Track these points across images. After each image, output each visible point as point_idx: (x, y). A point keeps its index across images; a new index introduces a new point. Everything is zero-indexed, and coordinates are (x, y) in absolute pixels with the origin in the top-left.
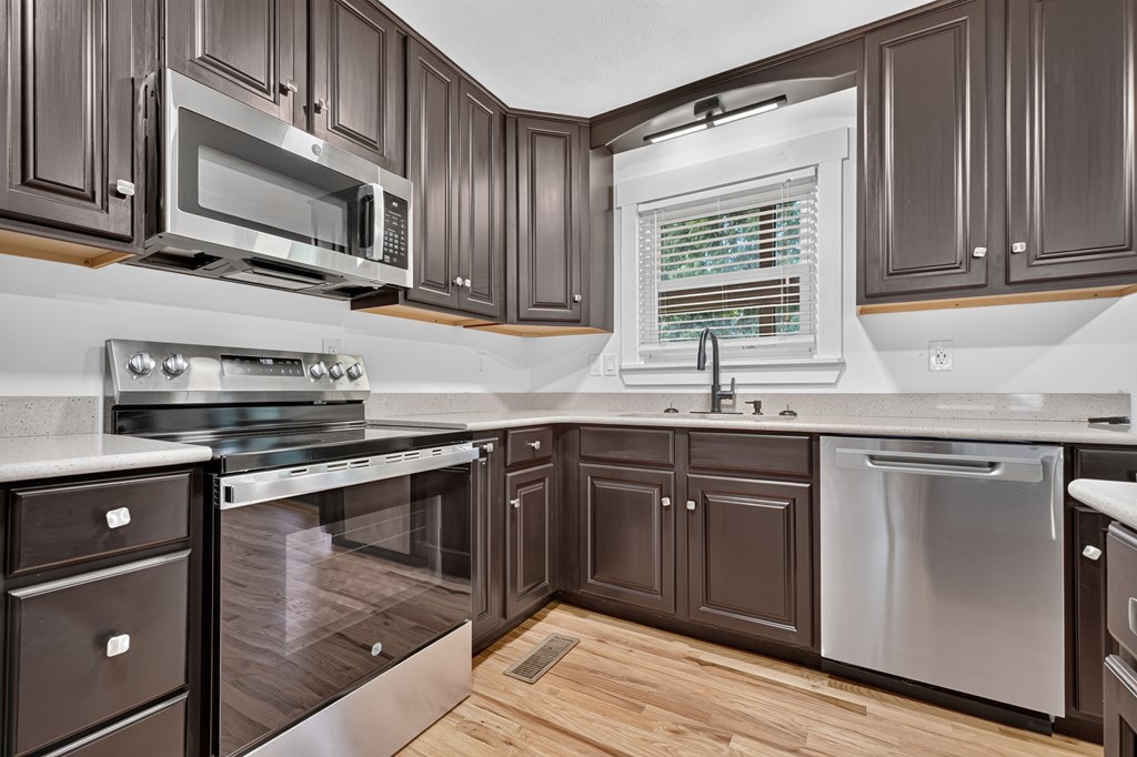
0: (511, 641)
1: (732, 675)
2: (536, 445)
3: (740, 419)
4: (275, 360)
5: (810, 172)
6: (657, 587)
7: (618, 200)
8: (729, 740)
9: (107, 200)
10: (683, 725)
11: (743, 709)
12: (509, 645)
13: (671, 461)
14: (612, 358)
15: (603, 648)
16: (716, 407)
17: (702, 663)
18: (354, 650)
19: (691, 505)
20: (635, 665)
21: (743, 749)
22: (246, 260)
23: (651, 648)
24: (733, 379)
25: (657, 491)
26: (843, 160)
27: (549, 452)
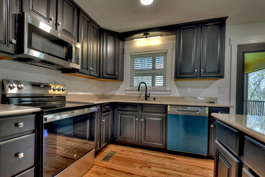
0: (101, 153)
1: (150, 155)
2: (108, 107)
3: (151, 102)
4: (44, 86)
5: (166, 51)
6: (134, 138)
7: (126, 52)
8: (151, 168)
9: (9, 44)
10: (142, 166)
11: (153, 162)
12: (101, 154)
13: (138, 111)
14: (123, 87)
15: (123, 153)
16: (146, 99)
17: (144, 154)
18: (62, 158)
19: (142, 120)
20: (130, 155)
21: (154, 169)
22: (40, 61)
23: (133, 152)
24: (149, 93)
25: (135, 117)
26: (172, 49)
27: (111, 109)
